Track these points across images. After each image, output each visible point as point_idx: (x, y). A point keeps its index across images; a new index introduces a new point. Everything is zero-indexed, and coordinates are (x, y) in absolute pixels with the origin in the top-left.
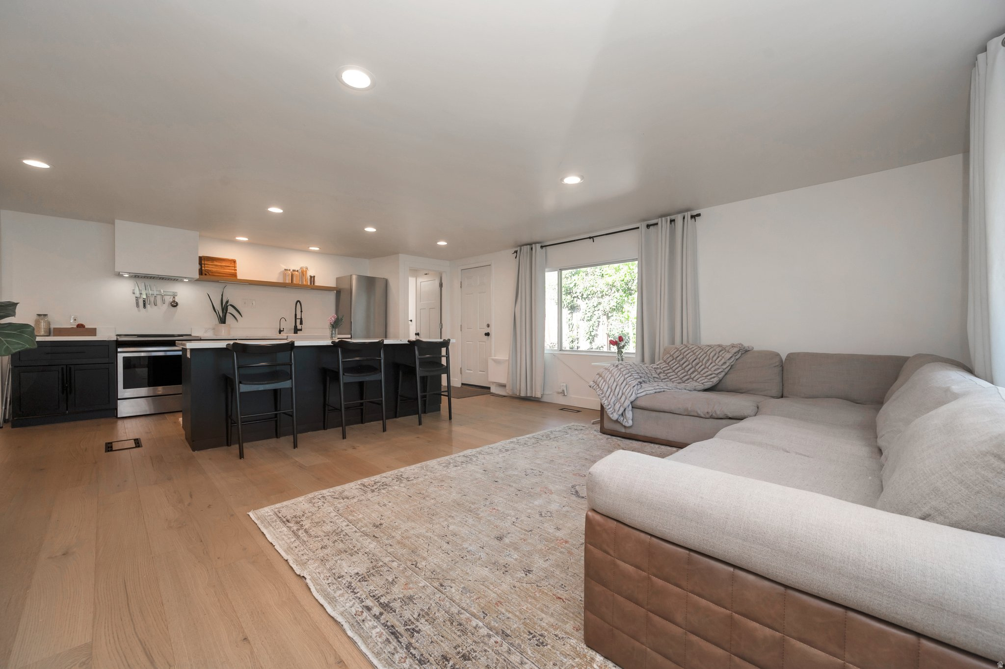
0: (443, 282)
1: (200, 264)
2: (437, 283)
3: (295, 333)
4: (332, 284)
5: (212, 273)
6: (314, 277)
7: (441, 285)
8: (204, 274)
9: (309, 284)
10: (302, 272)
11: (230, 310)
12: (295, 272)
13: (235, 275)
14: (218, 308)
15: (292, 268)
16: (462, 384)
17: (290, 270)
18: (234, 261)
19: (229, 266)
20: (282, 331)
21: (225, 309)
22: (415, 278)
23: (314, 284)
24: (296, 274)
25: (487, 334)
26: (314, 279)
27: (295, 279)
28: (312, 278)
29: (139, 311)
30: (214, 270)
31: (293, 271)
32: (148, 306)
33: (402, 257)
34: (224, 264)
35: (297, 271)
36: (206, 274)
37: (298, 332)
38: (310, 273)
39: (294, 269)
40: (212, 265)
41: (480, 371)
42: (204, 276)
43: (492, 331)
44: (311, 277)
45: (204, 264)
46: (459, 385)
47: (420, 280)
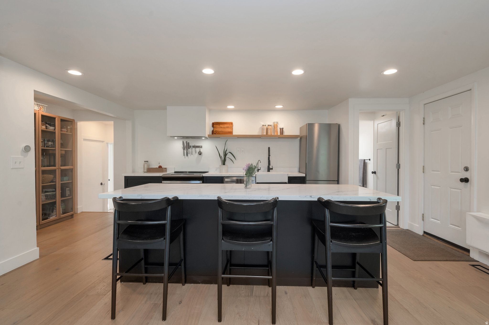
0: (401, 120)
1: (213, 126)
2: (394, 123)
3: (268, 172)
4: (297, 132)
5: (219, 132)
6: (283, 129)
7: (399, 124)
8: (214, 133)
9: (279, 134)
10: (274, 126)
11: (229, 155)
12: (269, 126)
13: (231, 133)
14: (222, 155)
15: (268, 123)
16: (425, 232)
17: (266, 125)
18: (232, 123)
19: (228, 127)
20: (259, 170)
21: (225, 155)
22: (373, 121)
23: (282, 134)
24: (270, 128)
25: (465, 180)
26: (283, 130)
27: (269, 131)
28: (282, 130)
29: (185, 158)
30: (220, 130)
31: (269, 125)
32: (189, 155)
33: (352, 101)
34: (225, 126)
35: (271, 125)
36: (215, 134)
37: (270, 170)
38: (280, 126)
39: (269, 124)
40: (219, 127)
41: (451, 224)
42: (214, 135)
43: (473, 175)
44: (280, 129)
45: (215, 127)
46: (421, 233)
47: (377, 122)
